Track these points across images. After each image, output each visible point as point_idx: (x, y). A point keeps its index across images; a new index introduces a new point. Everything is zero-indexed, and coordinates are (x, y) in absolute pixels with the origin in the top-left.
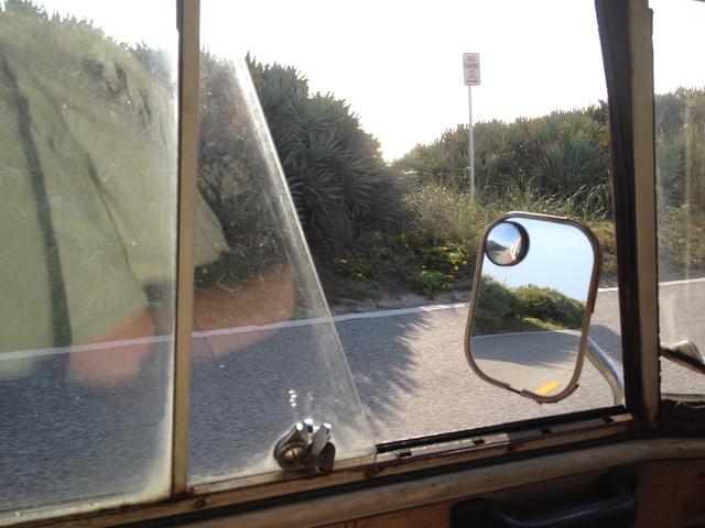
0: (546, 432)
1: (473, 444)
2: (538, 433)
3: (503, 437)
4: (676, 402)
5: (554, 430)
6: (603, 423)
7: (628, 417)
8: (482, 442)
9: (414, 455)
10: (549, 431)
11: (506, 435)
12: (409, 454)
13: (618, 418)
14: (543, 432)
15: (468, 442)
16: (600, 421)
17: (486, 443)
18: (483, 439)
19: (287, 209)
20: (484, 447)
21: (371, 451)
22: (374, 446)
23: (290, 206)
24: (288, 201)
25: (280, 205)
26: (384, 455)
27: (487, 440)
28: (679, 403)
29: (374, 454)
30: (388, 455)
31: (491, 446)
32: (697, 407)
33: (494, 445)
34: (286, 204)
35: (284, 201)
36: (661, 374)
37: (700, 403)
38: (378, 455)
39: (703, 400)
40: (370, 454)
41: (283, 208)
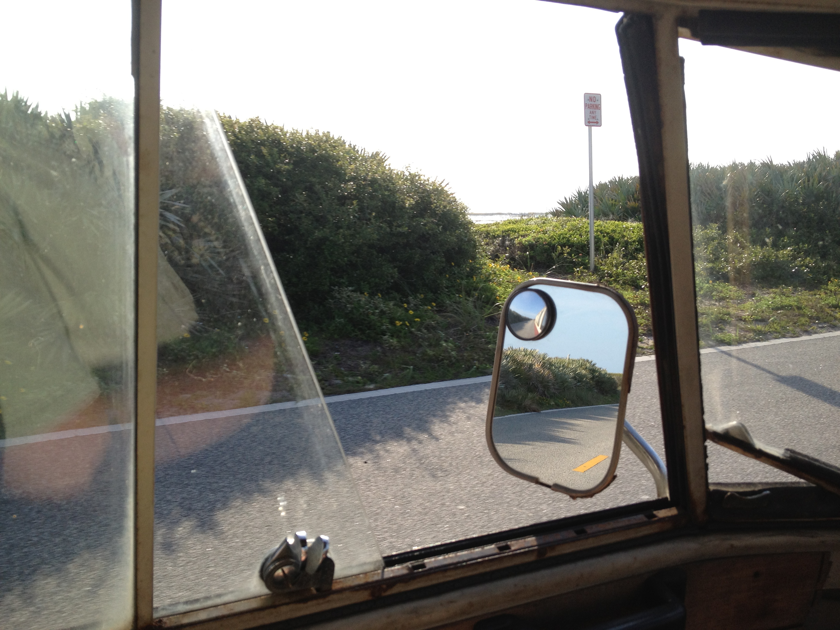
0: (581, 533)
1: (497, 551)
2: (571, 534)
3: (531, 541)
4: (726, 492)
5: (591, 529)
6: (645, 519)
7: (673, 512)
8: (507, 547)
9: (428, 567)
10: (584, 532)
11: (533, 538)
12: (423, 566)
13: (662, 513)
14: (578, 532)
15: (491, 548)
16: (641, 518)
17: (513, 548)
18: (509, 543)
19: (270, 282)
20: (511, 553)
21: (377, 564)
22: (381, 559)
23: (274, 278)
24: (272, 272)
25: (262, 277)
26: (393, 568)
27: (513, 545)
28: (729, 494)
29: (382, 568)
30: (398, 569)
31: (518, 551)
32: (749, 498)
33: (522, 551)
34: (268, 276)
35: (266, 272)
36: (708, 461)
37: (753, 493)
38: (386, 570)
39: (756, 489)
40: (376, 569)
41: (265, 280)
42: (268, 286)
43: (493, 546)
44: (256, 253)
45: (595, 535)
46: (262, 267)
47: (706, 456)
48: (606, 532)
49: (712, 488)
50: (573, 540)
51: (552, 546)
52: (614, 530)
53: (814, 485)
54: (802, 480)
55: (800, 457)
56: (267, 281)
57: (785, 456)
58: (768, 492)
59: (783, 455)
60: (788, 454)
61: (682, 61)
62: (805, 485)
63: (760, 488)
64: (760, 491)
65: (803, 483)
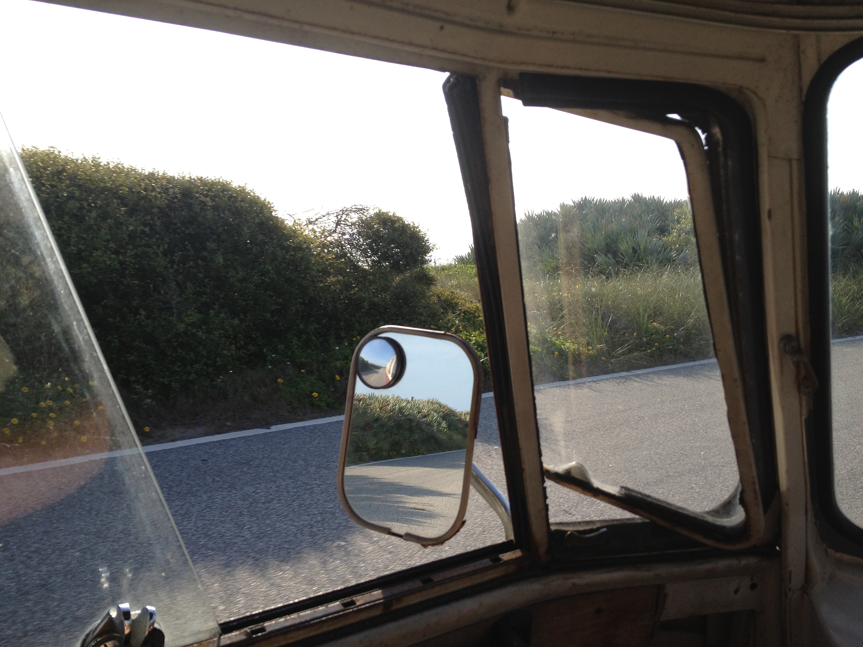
0: (428, 583)
1: (342, 607)
2: (418, 584)
3: (377, 594)
4: (566, 532)
5: (437, 577)
6: (491, 563)
7: (517, 554)
8: (353, 603)
9: (268, 630)
10: (430, 580)
11: (380, 591)
12: (263, 630)
13: (506, 556)
14: (424, 582)
15: (336, 605)
16: (486, 562)
17: (358, 603)
18: (354, 599)
19: (83, 339)
20: (355, 609)
21: (213, 632)
22: (217, 626)
23: (88, 334)
24: (86, 328)
25: (74, 333)
26: (230, 635)
27: (358, 601)
28: (569, 532)
29: (218, 635)
30: (236, 635)
31: (363, 607)
32: (588, 536)
33: (367, 605)
34: (81, 333)
35: (79, 329)
36: (548, 502)
37: (592, 531)
38: (222, 637)
39: (595, 527)
40: (212, 637)
41: (78, 337)
42: (82, 343)
43: (338, 603)
44: (67, 308)
45: (442, 583)
46: (75, 323)
47: (545, 497)
48: (452, 579)
49: (553, 528)
50: (419, 590)
51: (398, 598)
52: (460, 577)
53: (648, 521)
54: (637, 517)
55: (634, 494)
56: (81, 338)
57: (620, 494)
58: (605, 529)
59: (619, 492)
60: (623, 492)
61: (505, 121)
62: (640, 521)
63: (598, 525)
64: (598, 529)
65: (638, 519)
